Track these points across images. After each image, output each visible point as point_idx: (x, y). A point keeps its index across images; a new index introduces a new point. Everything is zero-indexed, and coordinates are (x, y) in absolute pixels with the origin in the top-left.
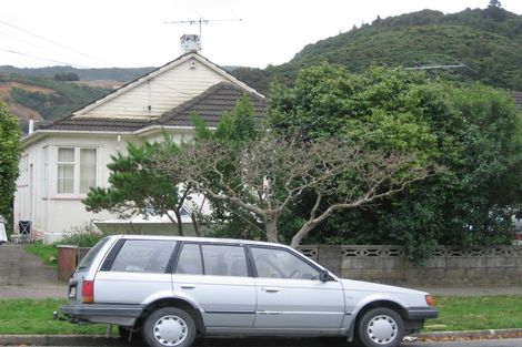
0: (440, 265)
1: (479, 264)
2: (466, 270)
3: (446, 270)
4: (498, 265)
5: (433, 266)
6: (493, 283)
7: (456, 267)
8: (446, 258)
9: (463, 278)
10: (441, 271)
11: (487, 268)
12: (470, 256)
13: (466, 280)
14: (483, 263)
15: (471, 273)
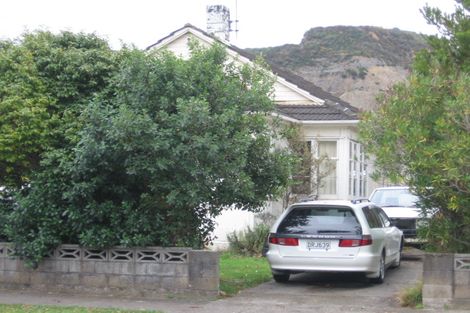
0: (74, 268)
1: (125, 270)
2: (108, 276)
3: (81, 276)
4: (150, 272)
5: (64, 269)
6: (143, 296)
7: (94, 273)
8: (82, 261)
9: (101, 287)
10: (76, 277)
11: (135, 277)
12: (112, 259)
13: (106, 289)
14: (129, 269)
15: (114, 281)
